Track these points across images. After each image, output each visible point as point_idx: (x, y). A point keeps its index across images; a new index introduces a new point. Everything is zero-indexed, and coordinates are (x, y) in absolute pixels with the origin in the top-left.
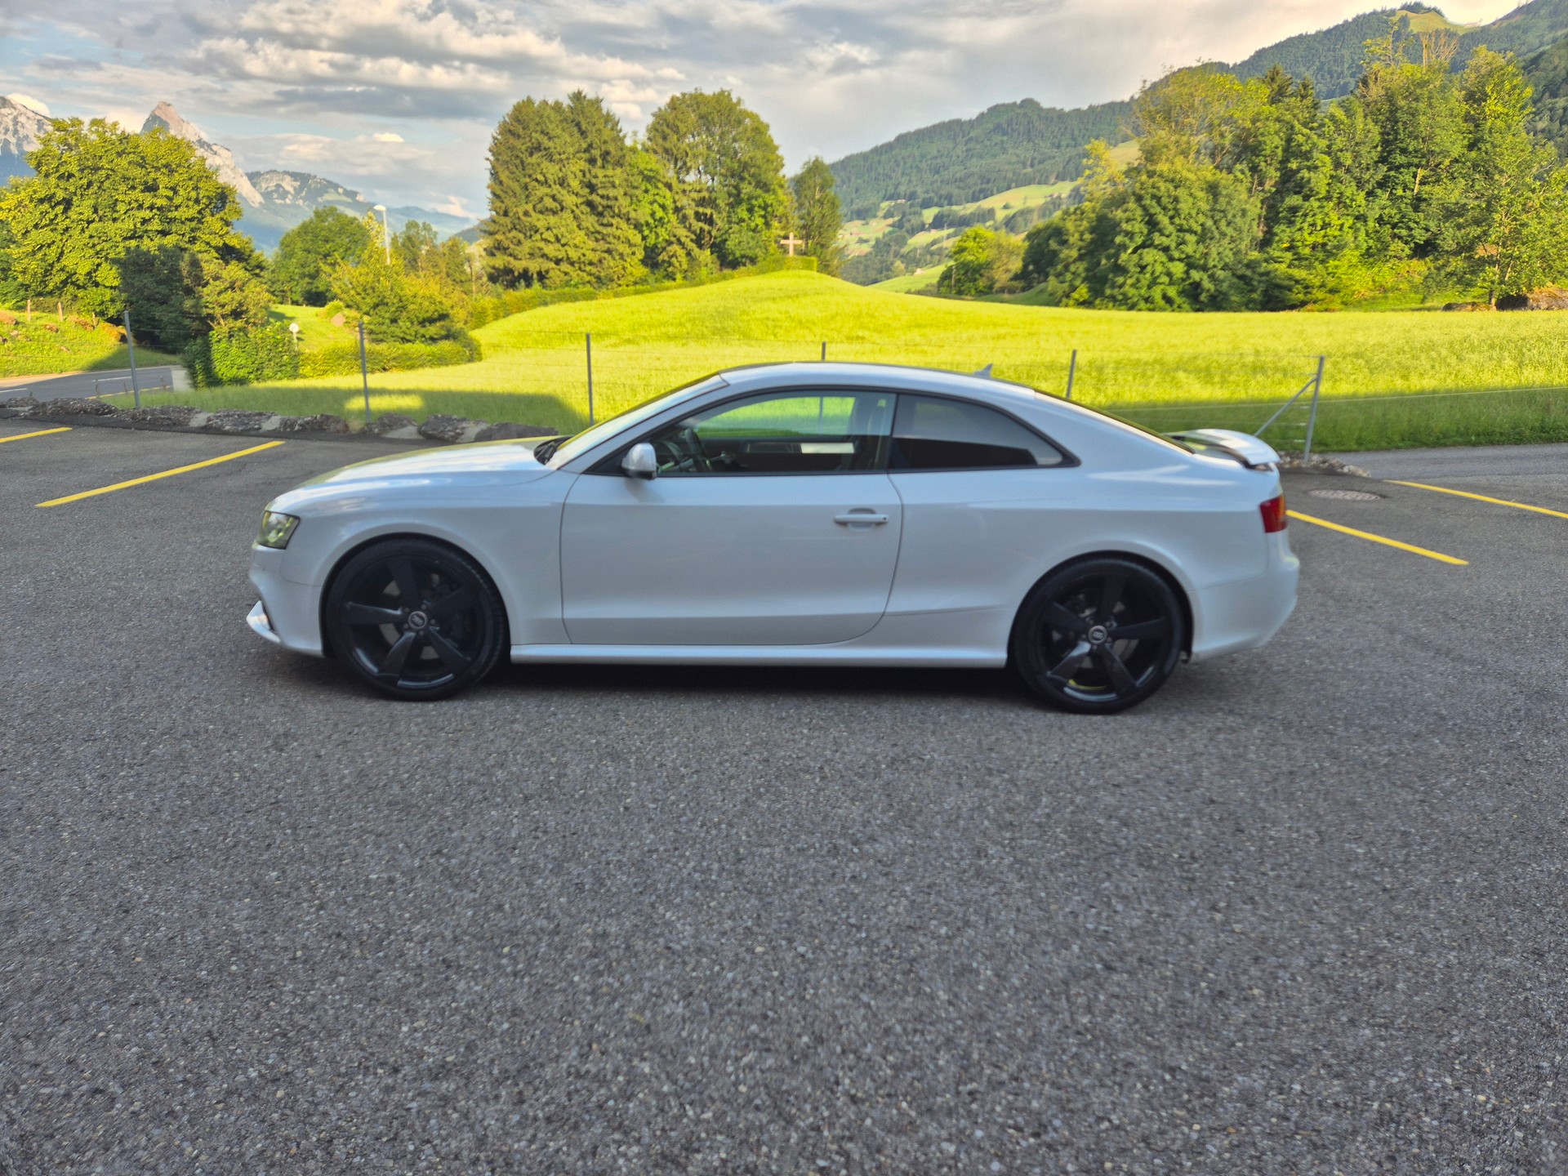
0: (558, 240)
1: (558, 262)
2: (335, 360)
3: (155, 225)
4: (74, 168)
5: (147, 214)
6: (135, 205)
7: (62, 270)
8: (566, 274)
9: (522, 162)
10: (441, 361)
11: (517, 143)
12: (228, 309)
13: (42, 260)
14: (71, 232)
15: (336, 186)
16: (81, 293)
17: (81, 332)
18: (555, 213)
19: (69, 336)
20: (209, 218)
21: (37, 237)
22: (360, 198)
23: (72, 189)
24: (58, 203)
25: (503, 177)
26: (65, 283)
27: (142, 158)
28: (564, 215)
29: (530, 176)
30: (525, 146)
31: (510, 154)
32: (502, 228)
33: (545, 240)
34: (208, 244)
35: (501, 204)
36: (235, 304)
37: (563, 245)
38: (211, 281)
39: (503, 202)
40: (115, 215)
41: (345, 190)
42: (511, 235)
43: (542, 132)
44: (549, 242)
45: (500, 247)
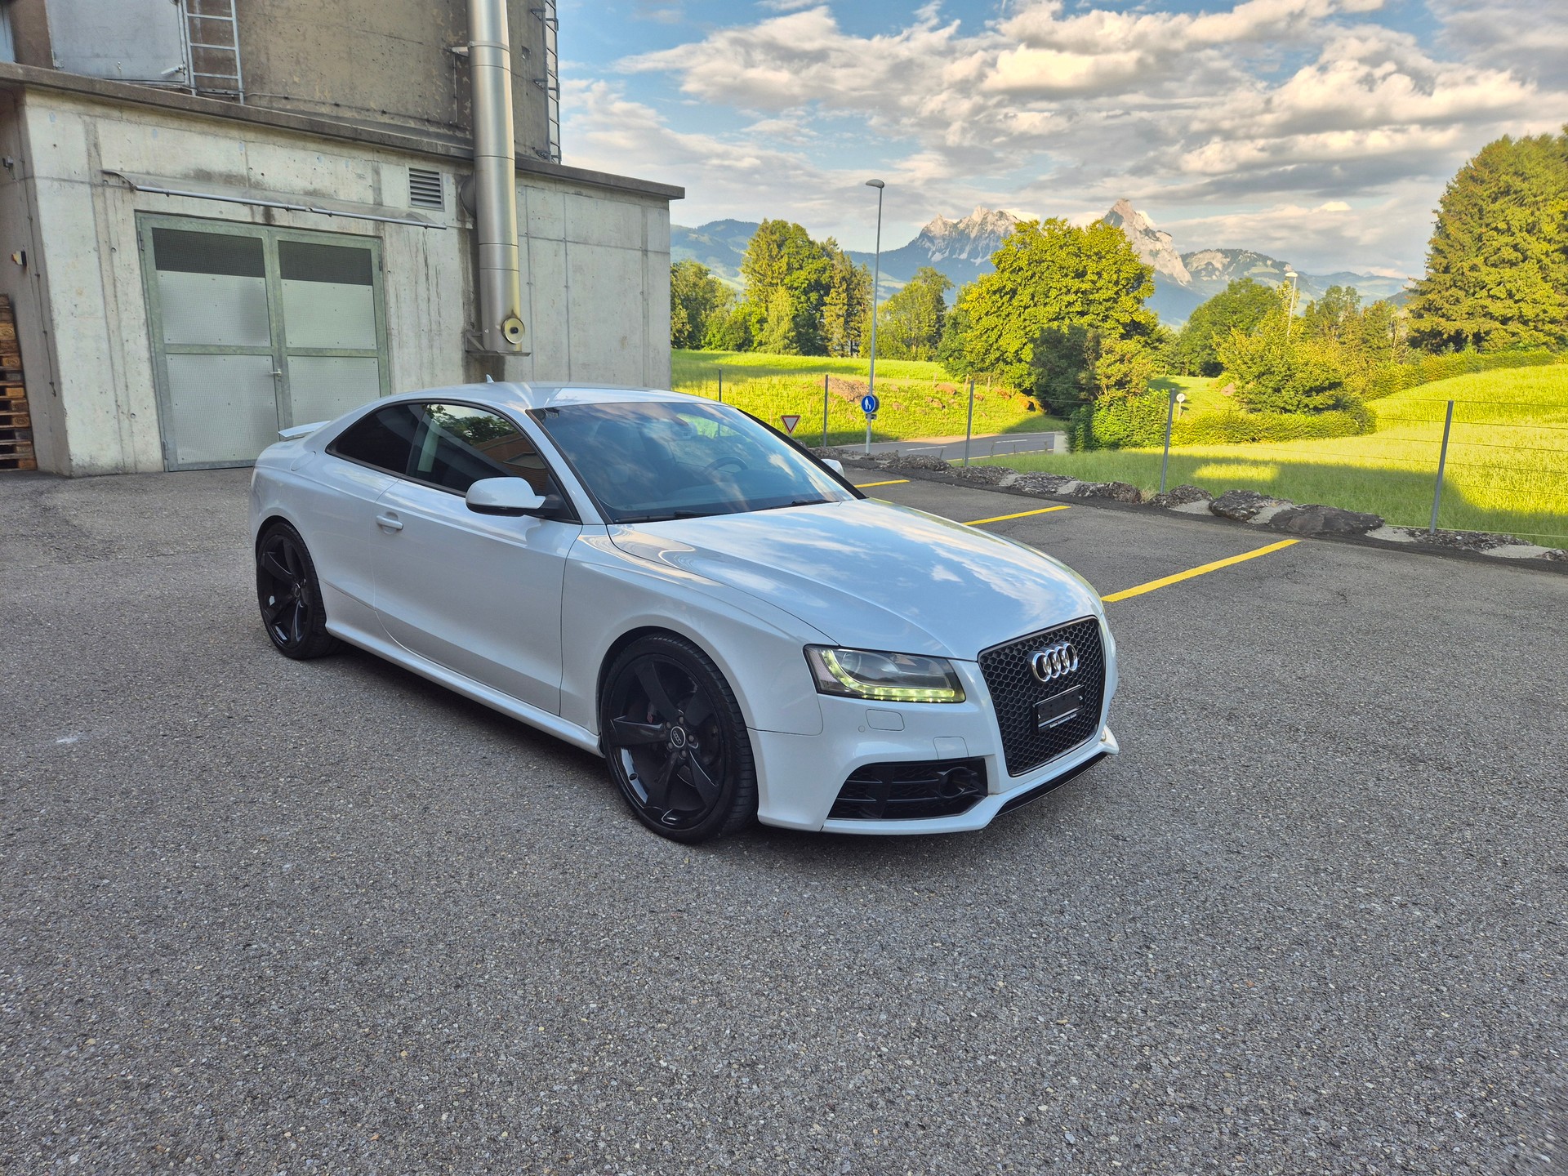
0: (1510, 295)
1: (1505, 321)
2: (1206, 428)
3: (1078, 308)
4: (1023, 263)
5: (1071, 298)
6: (1064, 290)
7: (998, 349)
8: (1514, 334)
9: (1480, 211)
10: (1321, 432)
11: (1478, 190)
12: (1113, 379)
13: (986, 341)
14: (1011, 316)
15: (1264, 258)
16: (1007, 368)
17: (1000, 401)
18: (1513, 264)
19: (991, 404)
20: (1123, 298)
21: (986, 322)
22: (1288, 268)
23: (1019, 281)
24: (1007, 293)
25: (1451, 230)
26: (998, 360)
27: (1079, 249)
28: (1526, 266)
29: (1487, 225)
30: (1488, 192)
31: (1466, 203)
32: (1438, 287)
33: (1492, 297)
34: (1118, 321)
35: (1443, 260)
36: (1120, 375)
37: (1516, 302)
38: (1104, 355)
39: (1445, 257)
40: (1047, 301)
41: (1274, 261)
42: (1448, 294)
43: (1516, 173)
44: (1498, 298)
45: (1430, 308)
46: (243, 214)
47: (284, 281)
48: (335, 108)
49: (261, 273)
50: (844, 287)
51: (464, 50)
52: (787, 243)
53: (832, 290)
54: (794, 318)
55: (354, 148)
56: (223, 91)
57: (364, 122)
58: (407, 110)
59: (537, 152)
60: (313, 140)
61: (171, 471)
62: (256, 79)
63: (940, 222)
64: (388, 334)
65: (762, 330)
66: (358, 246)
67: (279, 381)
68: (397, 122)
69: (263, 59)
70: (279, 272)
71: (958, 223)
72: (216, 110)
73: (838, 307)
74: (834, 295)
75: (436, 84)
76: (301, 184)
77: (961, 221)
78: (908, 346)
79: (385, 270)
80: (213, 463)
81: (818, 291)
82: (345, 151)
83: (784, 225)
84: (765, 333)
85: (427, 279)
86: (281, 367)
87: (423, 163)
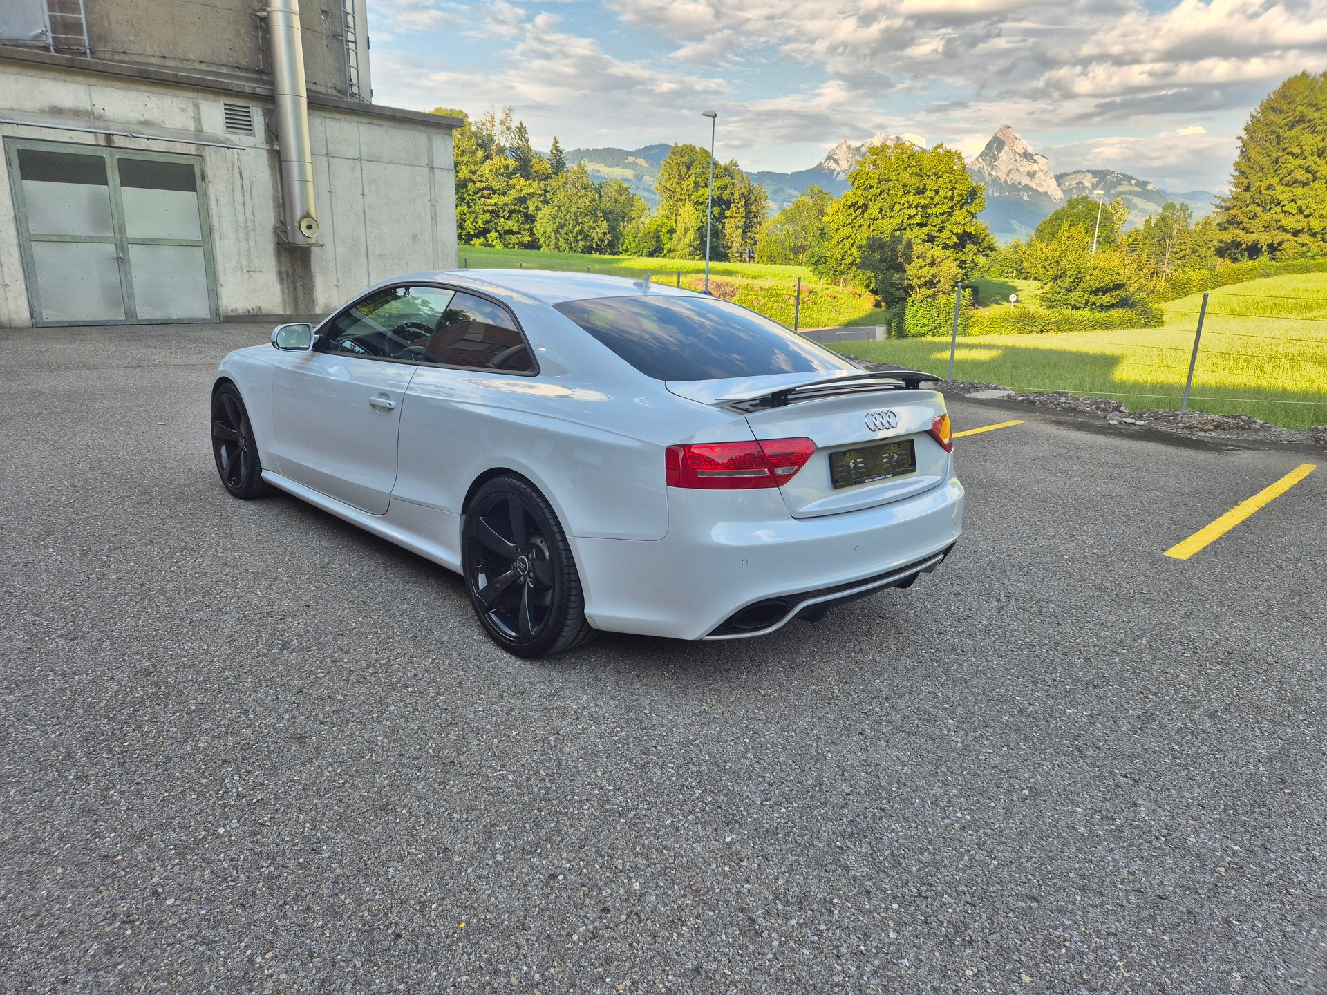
0: (1301, 211)
1: (1296, 233)
3: (918, 220)
5: (912, 211)
6: (906, 205)
7: (851, 255)
8: (1303, 245)
9: (1278, 137)
10: (1106, 326)
11: (1275, 118)
12: (922, 281)
13: (842, 249)
14: (862, 228)
15: (1128, 178)
16: (857, 271)
17: (851, 299)
18: (1304, 184)
19: (841, 302)
20: (956, 212)
21: (843, 232)
22: (1149, 187)
23: (870, 197)
24: (860, 208)
25: (1252, 154)
26: (850, 264)
27: (921, 170)
28: (1316, 185)
29: (1284, 150)
30: (1285, 121)
31: (1266, 130)
32: (1240, 204)
33: (1285, 212)
34: (952, 231)
35: (1244, 180)
36: (929, 276)
37: (1306, 217)
38: (916, 259)
39: (1246, 178)
40: (892, 214)
41: (1138, 181)
42: (1247, 209)
43: (1310, 104)
44: (1290, 213)
45: (1233, 222)
46: (89, 139)
47: (123, 188)
48: (162, 59)
49: (105, 183)
50: (743, 202)
51: (264, 14)
52: (694, 164)
53: (732, 205)
54: (699, 229)
55: (178, 89)
56: (76, 48)
57: (186, 70)
58: (220, 59)
59: (339, 91)
60: (144, 83)
61: (37, 327)
62: (101, 38)
63: (844, 146)
64: (211, 229)
65: (671, 239)
66: (183, 162)
67: (122, 262)
68: (211, 69)
69: (105, 23)
70: (118, 182)
71: (860, 147)
72: (64, 62)
73: (737, 220)
74: (734, 209)
75: (244, 40)
76: (135, 116)
77: (863, 145)
78: (795, 254)
79: (206, 180)
80: (71, 322)
81: (720, 206)
82: (170, 91)
83: (692, 149)
84: (674, 242)
85: (242, 188)
86: (123, 252)
87: (237, 100)
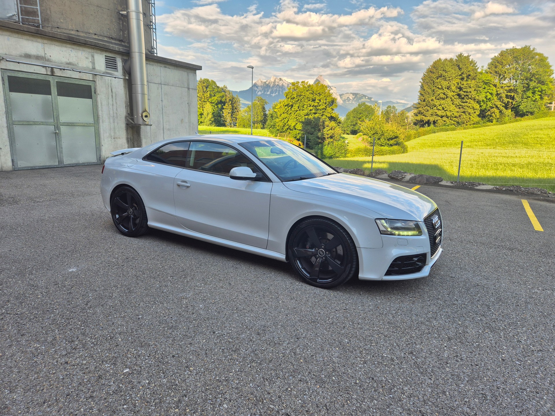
0: (443, 109)
1: (442, 117)
2: (359, 151)
3: (313, 111)
4: (295, 96)
5: (311, 108)
6: (309, 105)
7: (288, 125)
8: (445, 121)
9: (434, 82)
10: (393, 153)
12: (329, 135)
13: (283, 122)
14: (291, 114)
15: (365, 96)
16: (291, 132)
18: (443, 99)
20: (328, 108)
21: (283, 116)
22: (372, 99)
23: (294, 102)
24: (290, 106)
25: (425, 88)
26: (288, 129)
27: (313, 91)
28: (447, 99)
29: (436, 87)
30: (435, 76)
31: (429, 79)
32: (422, 106)
33: (438, 109)
34: (326, 116)
35: (423, 97)
36: (331, 134)
37: (445, 111)
38: (326, 127)
39: (424, 97)
40: (303, 109)
42: (425, 108)
43: (443, 70)
44: (440, 110)
45: (420, 113)
46: (43, 71)
47: (58, 97)
48: (77, 32)
49: (50, 94)
50: (230, 103)
51: (125, 13)
52: (209, 87)
53: (226, 104)
54: (213, 113)
55: (84, 47)
56: (33, 24)
57: (88, 38)
58: (104, 34)
59: (149, 51)
60: (70, 44)
61: (15, 171)
62: (46, 20)
63: (260, 81)
64: (98, 117)
65: (201, 118)
66: (86, 84)
67: (57, 135)
68: (100, 38)
69: (49, 12)
70: (57, 93)
71: (266, 82)
72: (33, 31)
73: (228, 110)
74: (227, 105)
75: (114, 25)
76: (64, 60)
77: (267, 81)
78: (254, 124)
79: (97, 93)
80: (32, 167)
81: (221, 104)
82: (81, 48)
83: (208, 81)
84: (203, 119)
85: (112, 97)
86: (58, 130)
87: (110, 54)
